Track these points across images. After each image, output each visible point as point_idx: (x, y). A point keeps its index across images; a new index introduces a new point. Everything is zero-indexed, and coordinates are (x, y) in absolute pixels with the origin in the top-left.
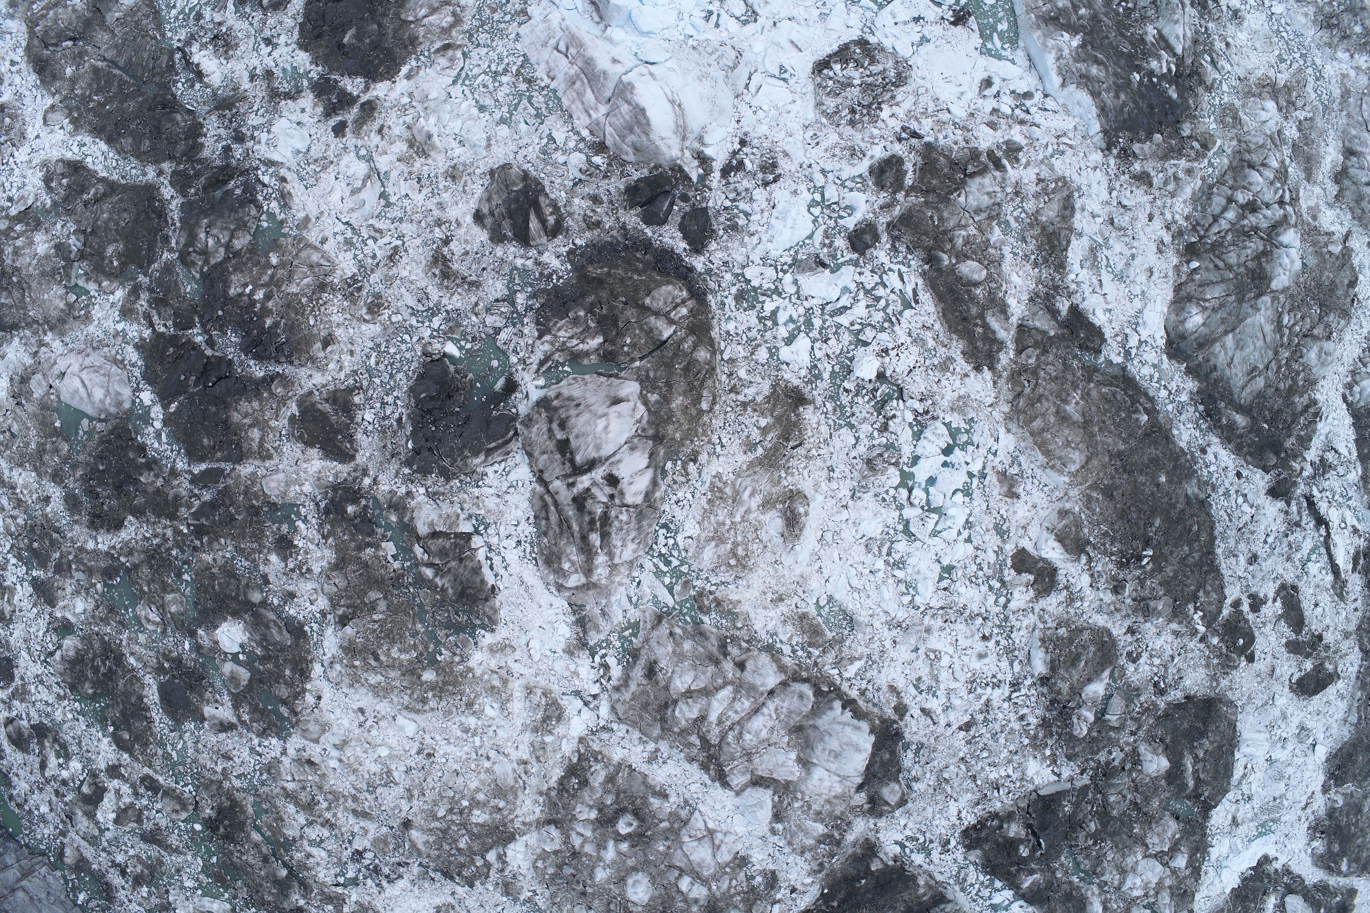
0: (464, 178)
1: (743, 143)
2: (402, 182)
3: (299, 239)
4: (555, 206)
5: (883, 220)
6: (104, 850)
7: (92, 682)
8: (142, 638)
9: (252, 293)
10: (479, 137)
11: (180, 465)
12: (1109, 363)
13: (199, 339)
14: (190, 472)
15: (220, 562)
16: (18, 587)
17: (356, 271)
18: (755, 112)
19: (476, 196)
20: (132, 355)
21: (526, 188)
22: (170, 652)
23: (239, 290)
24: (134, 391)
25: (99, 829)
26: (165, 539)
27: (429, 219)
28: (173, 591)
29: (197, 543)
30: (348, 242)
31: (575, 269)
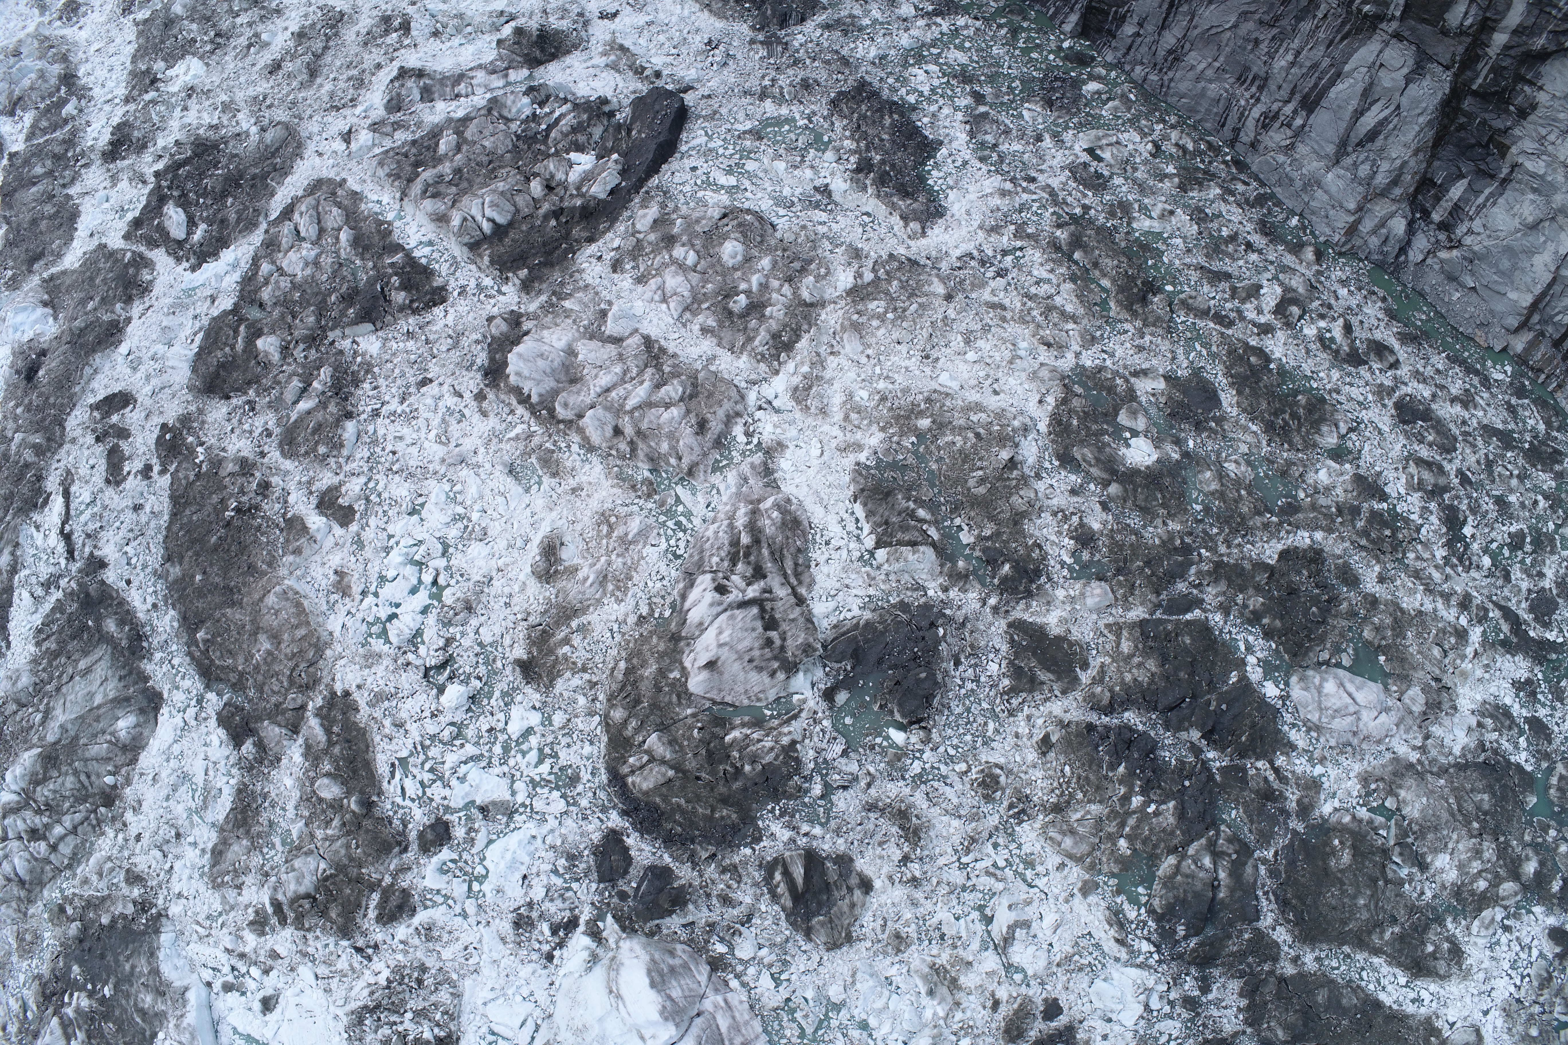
0: (885, 936)
1: (550, 957)
2: (964, 934)
3: (1092, 868)
4: (775, 897)
5: (410, 855)
6: (1272, 263)
7: (1299, 406)
8: (1244, 449)
9: (1147, 804)
10: (865, 984)
11: (1218, 617)
12: (220, 694)
13: (1211, 755)
14: (1205, 611)
15: (1159, 522)
16: (1403, 491)
17: (1017, 829)
18: (532, 995)
19: (870, 913)
20: (1297, 737)
21: (808, 918)
22: (1209, 437)
23: (1164, 807)
24: (1288, 696)
25: (1278, 279)
26: (1229, 544)
27: (928, 888)
28: (1212, 493)
29: (1187, 540)
30: (1030, 864)
31: (754, 819)
